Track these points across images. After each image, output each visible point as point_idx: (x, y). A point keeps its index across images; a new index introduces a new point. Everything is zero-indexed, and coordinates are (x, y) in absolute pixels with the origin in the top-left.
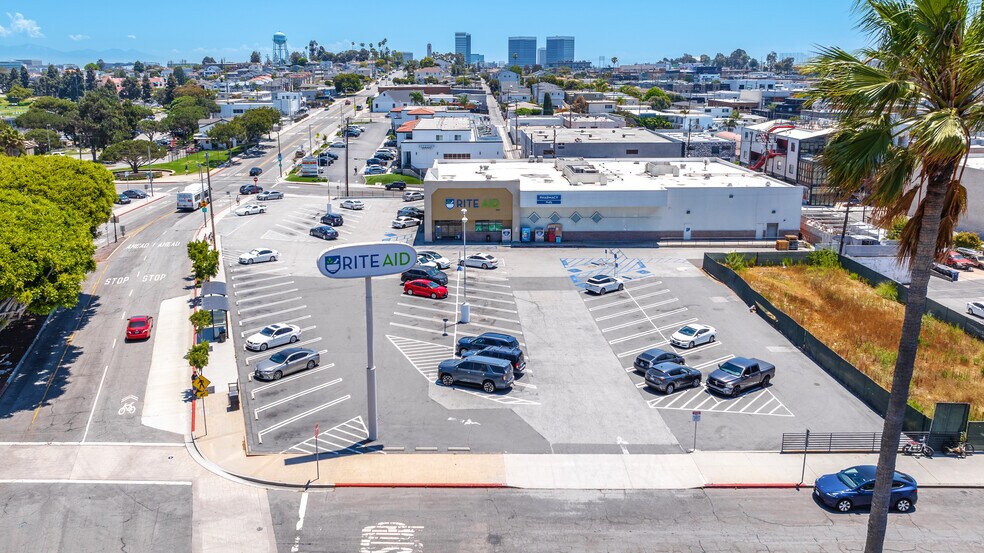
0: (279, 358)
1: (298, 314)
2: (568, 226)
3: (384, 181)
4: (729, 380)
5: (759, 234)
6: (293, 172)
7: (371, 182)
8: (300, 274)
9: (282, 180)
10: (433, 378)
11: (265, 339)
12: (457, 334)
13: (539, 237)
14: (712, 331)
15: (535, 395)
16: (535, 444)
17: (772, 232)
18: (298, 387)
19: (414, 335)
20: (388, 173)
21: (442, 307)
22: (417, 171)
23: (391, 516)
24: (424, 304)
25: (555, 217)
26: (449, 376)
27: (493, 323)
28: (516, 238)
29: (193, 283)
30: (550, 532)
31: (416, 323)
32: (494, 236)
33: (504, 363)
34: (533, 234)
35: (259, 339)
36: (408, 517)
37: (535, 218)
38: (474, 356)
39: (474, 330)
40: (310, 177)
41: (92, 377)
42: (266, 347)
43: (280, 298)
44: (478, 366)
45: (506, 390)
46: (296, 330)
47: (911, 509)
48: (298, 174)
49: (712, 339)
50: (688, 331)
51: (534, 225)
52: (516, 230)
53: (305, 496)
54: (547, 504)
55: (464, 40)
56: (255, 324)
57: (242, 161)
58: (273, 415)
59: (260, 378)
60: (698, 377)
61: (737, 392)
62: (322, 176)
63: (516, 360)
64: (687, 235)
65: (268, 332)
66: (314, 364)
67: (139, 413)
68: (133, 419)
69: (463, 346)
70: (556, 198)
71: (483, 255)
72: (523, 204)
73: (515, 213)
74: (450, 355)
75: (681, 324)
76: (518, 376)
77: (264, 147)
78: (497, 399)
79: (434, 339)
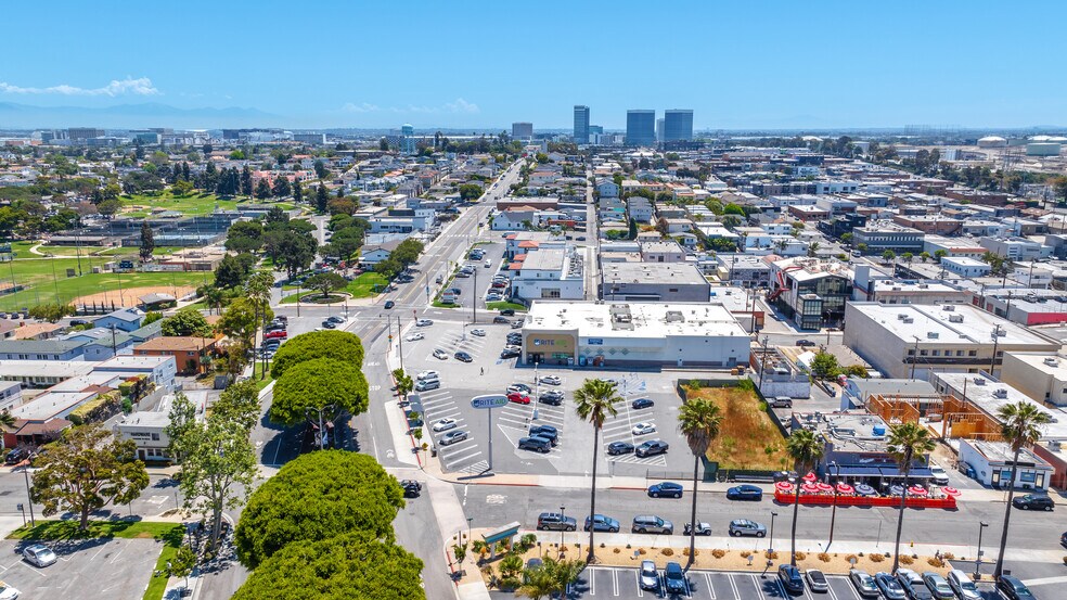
0: (450, 435)
1: (454, 412)
2: (608, 356)
3: (499, 307)
4: (643, 450)
5: (724, 364)
6: (436, 298)
7: (490, 307)
8: (452, 387)
9: (429, 306)
10: (517, 446)
11: (442, 426)
12: (531, 425)
13: (590, 362)
14: (653, 426)
15: (559, 454)
16: (554, 472)
17: (732, 362)
18: (459, 447)
19: (511, 424)
20: (503, 300)
21: (526, 409)
22: (523, 300)
23: (496, 493)
24: (518, 407)
25: (600, 351)
26: (524, 445)
27: (550, 419)
28: (576, 363)
29: (396, 393)
30: (551, 499)
31: (512, 418)
32: (564, 361)
33: (547, 440)
34: (586, 361)
35: (439, 426)
36: (503, 494)
37: (588, 351)
38: (535, 437)
39: (540, 422)
40: (448, 304)
41: (369, 441)
42: (442, 430)
43: (443, 402)
44: (537, 441)
45: (548, 451)
46: (455, 421)
47: (680, 497)
48: (440, 301)
49: (653, 430)
50: (641, 426)
51: (587, 356)
52: (576, 358)
53: (466, 487)
54: (551, 491)
55: (582, 114)
56: (435, 417)
57: (398, 286)
58: (451, 459)
59: (442, 443)
60: (633, 448)
61: (647, 455)
62: (457, 304)
63: (553, 439)
64: (680, 363)
65: (442, 422)
66: (465, 438)
67: (396, 456)
68: (395, 458)
69: (532, 431)
70: (600, 341)
71: (553, 377)
72: (580, 344)
73: (576, 349)
74: (526, 435)
75: (638, 423)
76: (554, 445)
77: (412, 271)
78: (543, 455)
79: (520, 426)
